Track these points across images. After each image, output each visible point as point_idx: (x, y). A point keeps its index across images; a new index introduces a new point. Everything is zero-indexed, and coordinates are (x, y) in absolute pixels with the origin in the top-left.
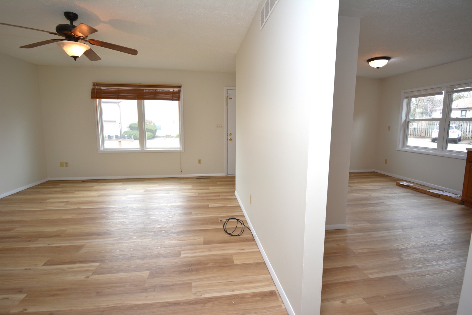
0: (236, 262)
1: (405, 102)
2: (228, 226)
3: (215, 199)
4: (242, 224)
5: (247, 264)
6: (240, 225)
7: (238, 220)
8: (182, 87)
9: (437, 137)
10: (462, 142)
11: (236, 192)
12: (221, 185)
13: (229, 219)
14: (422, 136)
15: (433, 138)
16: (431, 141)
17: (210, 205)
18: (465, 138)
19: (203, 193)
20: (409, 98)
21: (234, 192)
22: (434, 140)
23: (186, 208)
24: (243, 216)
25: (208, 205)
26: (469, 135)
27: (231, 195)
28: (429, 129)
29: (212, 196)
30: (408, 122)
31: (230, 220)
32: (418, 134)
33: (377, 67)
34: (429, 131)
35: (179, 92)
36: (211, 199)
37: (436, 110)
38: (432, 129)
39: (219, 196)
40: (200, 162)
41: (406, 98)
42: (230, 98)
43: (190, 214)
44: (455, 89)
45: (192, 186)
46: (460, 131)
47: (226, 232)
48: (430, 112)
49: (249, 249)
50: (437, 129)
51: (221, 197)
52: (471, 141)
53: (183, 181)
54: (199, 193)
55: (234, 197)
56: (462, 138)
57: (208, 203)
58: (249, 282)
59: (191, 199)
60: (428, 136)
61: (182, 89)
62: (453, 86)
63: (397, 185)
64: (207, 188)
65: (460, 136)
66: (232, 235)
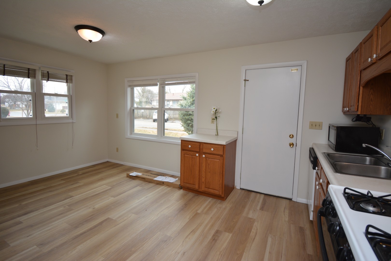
1: (129, 90)
9: (157, 118)
10: (169, 121)
14: (147, 117)
15: (154, 119)
16: (153, 121)
18: (170, 119)
20: (132, 87)
22: (154, 121)
26: (172, 116)
28: (151, 113)
30: (133, 110)
32: (145, 116)
33: (89, 40)
34: (151, 114)
37: (154, 100)
38: (153, 113)
41: (130, 86)
44: (166, 83)
46: (167, 114)
48: (151, 101)
50: (155, 113)
52: (173, 120)
56: (169, 119)
60: (151, 118)
62: (165, 79)
63: (127, 177)
65: (167, 118)
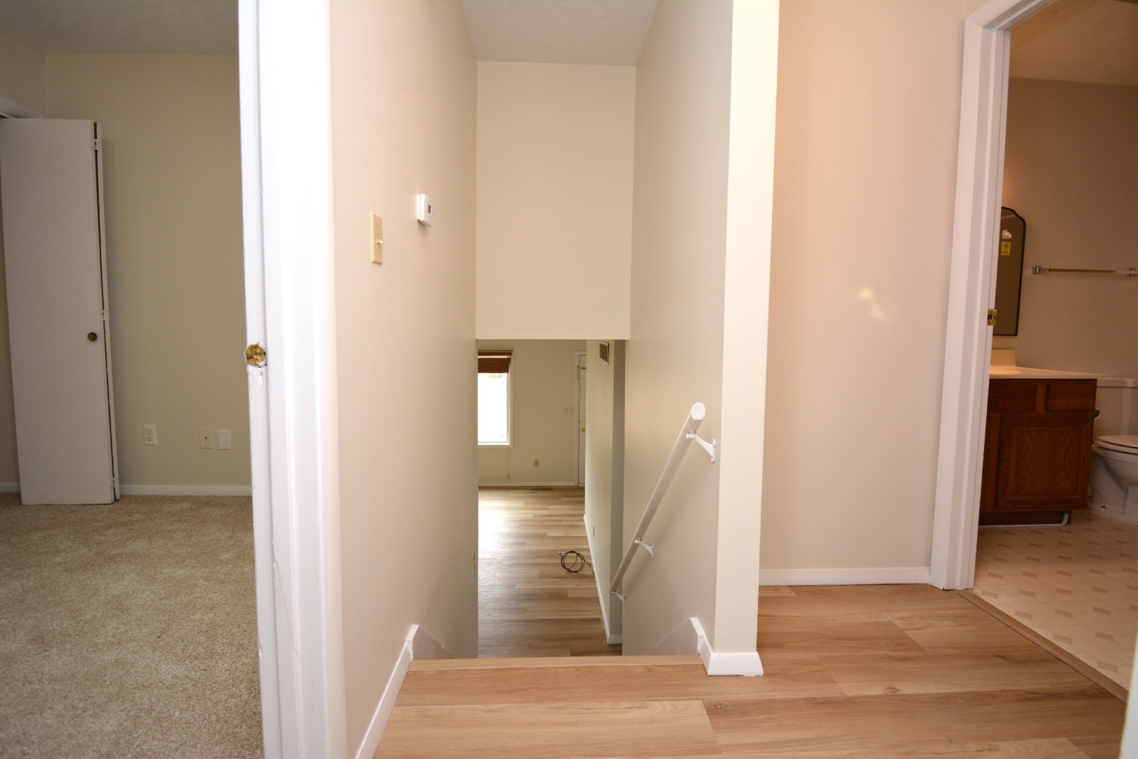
0: (569, 595)
2: (567, 561)
3: (555, 526)
4: (583, 559)
5: (580, 598)
6: (579, 561)
7: (578, 554)
8: (513, 354)
11: (585, 516)
12: (567, 503)
13: (567, 553)
17: (549, 534)
19: (540, 516)
21: (583, 515)
23: (517, 536)
24: (588, 550)
25: (546, 534)
27: (578, 521)
29: (553, 521)
31: (569, 554)
35: (509, 360)
36: (550, 526)
39: (562, 521)
40: (536, 463)
42: (582, 368)
43: (523, 544)
45: (525, 503)
47: (564, 567)
49: (586, 584)
51: (564, 523)
53: (511, 494)
54: (535, 516)
55: (582, 524)
57: (545, 531)
58: (578, 611)
59: (522, 523)
61: (513, 357)
64: (546, 507)
66: (572, 571)
